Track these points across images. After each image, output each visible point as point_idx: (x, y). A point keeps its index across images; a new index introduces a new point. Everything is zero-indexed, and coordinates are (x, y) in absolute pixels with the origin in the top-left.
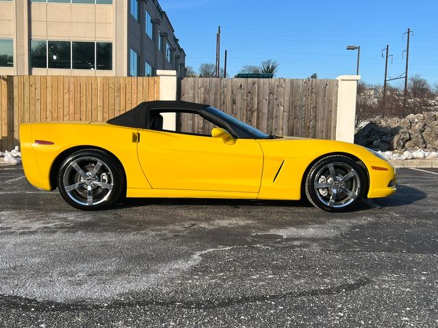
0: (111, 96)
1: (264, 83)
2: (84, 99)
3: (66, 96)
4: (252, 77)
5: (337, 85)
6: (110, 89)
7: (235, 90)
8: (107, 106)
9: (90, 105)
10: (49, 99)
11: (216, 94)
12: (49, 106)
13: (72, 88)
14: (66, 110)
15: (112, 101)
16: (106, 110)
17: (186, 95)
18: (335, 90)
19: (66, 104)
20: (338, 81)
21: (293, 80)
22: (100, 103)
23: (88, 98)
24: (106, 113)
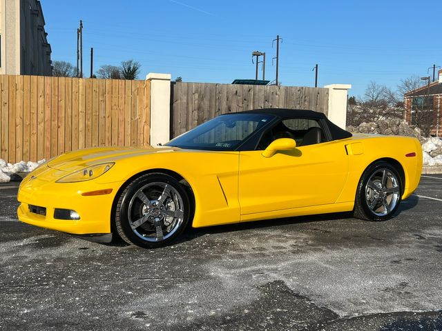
0: (95, 100)
1: (260, 90)
2: (62, 103)
3: (41, 100)
4: (248, 84)
5: (328, 93)
6: (94, 93)
7: (230, 97)
8: (89, 112)
9: (69, 111)
10: (19, 104)
11: (210, 101)
12: (19, 112)
13: (48, 91)
14: (40, 116)
15: (95, 106)
16: (88, 116)
17: (179, 101)
18: (326, 98)
19: (40, 109)
20: (328, 89)
21: (287, 87)
22: (81, 108)
23: (67, 102)
24: (89, 120)
